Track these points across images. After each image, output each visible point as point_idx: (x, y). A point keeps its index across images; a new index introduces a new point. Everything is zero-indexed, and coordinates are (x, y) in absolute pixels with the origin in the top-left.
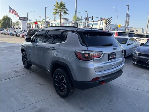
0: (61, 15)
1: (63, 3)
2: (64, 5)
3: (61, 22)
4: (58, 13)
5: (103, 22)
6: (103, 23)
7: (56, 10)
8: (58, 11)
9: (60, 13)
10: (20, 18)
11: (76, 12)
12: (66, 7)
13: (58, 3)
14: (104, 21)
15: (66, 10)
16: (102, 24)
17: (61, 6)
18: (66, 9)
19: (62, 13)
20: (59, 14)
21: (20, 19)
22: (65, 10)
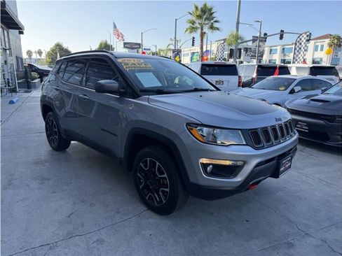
0: (203, 34)
1: (209, 6)
2: (211, 9)
3: (202, 48)
4: (197, 28)
5: (322, 43)
6: (322, 46)
7: (193, 23)
8: (197, 25)
9: (202, 30)
10: (125, 44)
11: (238, 23)
12: (214, 15)
13: (197, 8)
14: (327, 41)
15: (216, 21)
16: (322, 50)
17: (205, 14)
18: (215, 19)
19: (206, 29)
20: (199, 31)
21: (125, 47)
22: (212, 21)
